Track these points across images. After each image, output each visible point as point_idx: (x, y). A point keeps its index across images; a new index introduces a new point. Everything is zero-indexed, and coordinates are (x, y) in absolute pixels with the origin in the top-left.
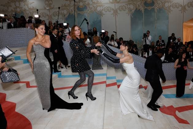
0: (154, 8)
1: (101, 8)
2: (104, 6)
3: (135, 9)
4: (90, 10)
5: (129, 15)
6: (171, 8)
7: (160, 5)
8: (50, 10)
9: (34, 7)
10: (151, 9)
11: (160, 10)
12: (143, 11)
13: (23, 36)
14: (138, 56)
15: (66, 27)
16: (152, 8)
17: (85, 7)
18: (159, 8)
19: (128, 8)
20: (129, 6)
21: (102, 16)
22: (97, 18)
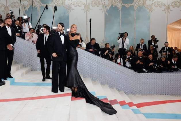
0: (133, 5)
1: (70, 2)
3: (110, 5)
4: (56, 4)
5: (103, 12)
6: (153, 7)
7: (141, 2)
10: (129, 6)
11: (140, 8)
12: (120, 9)
15: (27, 21)
18: (139, 6)
19: (102, 3)
20: (103, 2)
21: (71, 11)
22: (65, 13)
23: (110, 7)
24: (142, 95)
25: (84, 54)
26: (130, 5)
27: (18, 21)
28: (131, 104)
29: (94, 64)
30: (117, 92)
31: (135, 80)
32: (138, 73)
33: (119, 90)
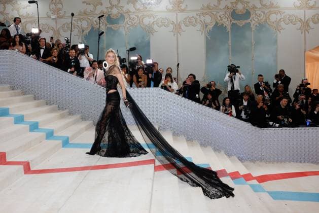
0: (249, 23)
1: (152, 20)
2: (157, 15)
3: (214, 23)
4: (130, 23)
5: (202, 34)
6: (282, 24)
7: (261, 18)
8: (58, 20)
9: (29, 14)
10: (243, 24)
11: (261, 27)
12: (230, 28)
13: (4, 65)
14: (218, 112)
15: (83, 52)
16: (246, 23)
17: (122, 17)
18: (259, 24)
19: (201, 21)
20: (202, 18)
21: (152, 34)
22: (143, 38)
23: (213, 26)
24: (266, 163)
25: (175, 99)
26: (244, 22)
27: (74, 51)
28: (248, 177)
29: (189, 114)
30: (226, 156)
31: (255, 140)
32: (260, 129)
33: (229, 155)
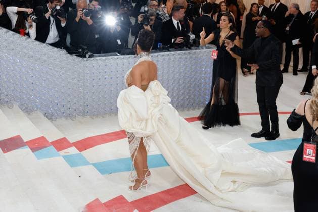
24: (92, 118)
30: (22, 113)
31: (73, 79)
32: (80, 58)
33: (28, 110)
